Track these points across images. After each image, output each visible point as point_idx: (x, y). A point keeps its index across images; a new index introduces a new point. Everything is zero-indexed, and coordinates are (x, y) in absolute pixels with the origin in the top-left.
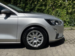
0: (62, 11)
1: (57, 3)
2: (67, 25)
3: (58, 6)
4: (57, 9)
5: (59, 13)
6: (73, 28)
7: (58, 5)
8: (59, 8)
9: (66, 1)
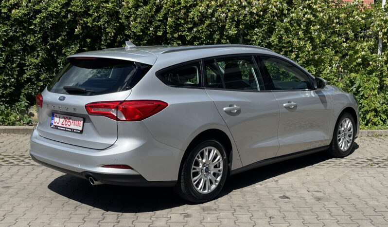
0: (368, 80)
1: (351, 56)
2: (381, 122)
3: (356, 66)
4: (353, 75)
7: (355, 63)
8: (357, 72)
9: (379, 52)
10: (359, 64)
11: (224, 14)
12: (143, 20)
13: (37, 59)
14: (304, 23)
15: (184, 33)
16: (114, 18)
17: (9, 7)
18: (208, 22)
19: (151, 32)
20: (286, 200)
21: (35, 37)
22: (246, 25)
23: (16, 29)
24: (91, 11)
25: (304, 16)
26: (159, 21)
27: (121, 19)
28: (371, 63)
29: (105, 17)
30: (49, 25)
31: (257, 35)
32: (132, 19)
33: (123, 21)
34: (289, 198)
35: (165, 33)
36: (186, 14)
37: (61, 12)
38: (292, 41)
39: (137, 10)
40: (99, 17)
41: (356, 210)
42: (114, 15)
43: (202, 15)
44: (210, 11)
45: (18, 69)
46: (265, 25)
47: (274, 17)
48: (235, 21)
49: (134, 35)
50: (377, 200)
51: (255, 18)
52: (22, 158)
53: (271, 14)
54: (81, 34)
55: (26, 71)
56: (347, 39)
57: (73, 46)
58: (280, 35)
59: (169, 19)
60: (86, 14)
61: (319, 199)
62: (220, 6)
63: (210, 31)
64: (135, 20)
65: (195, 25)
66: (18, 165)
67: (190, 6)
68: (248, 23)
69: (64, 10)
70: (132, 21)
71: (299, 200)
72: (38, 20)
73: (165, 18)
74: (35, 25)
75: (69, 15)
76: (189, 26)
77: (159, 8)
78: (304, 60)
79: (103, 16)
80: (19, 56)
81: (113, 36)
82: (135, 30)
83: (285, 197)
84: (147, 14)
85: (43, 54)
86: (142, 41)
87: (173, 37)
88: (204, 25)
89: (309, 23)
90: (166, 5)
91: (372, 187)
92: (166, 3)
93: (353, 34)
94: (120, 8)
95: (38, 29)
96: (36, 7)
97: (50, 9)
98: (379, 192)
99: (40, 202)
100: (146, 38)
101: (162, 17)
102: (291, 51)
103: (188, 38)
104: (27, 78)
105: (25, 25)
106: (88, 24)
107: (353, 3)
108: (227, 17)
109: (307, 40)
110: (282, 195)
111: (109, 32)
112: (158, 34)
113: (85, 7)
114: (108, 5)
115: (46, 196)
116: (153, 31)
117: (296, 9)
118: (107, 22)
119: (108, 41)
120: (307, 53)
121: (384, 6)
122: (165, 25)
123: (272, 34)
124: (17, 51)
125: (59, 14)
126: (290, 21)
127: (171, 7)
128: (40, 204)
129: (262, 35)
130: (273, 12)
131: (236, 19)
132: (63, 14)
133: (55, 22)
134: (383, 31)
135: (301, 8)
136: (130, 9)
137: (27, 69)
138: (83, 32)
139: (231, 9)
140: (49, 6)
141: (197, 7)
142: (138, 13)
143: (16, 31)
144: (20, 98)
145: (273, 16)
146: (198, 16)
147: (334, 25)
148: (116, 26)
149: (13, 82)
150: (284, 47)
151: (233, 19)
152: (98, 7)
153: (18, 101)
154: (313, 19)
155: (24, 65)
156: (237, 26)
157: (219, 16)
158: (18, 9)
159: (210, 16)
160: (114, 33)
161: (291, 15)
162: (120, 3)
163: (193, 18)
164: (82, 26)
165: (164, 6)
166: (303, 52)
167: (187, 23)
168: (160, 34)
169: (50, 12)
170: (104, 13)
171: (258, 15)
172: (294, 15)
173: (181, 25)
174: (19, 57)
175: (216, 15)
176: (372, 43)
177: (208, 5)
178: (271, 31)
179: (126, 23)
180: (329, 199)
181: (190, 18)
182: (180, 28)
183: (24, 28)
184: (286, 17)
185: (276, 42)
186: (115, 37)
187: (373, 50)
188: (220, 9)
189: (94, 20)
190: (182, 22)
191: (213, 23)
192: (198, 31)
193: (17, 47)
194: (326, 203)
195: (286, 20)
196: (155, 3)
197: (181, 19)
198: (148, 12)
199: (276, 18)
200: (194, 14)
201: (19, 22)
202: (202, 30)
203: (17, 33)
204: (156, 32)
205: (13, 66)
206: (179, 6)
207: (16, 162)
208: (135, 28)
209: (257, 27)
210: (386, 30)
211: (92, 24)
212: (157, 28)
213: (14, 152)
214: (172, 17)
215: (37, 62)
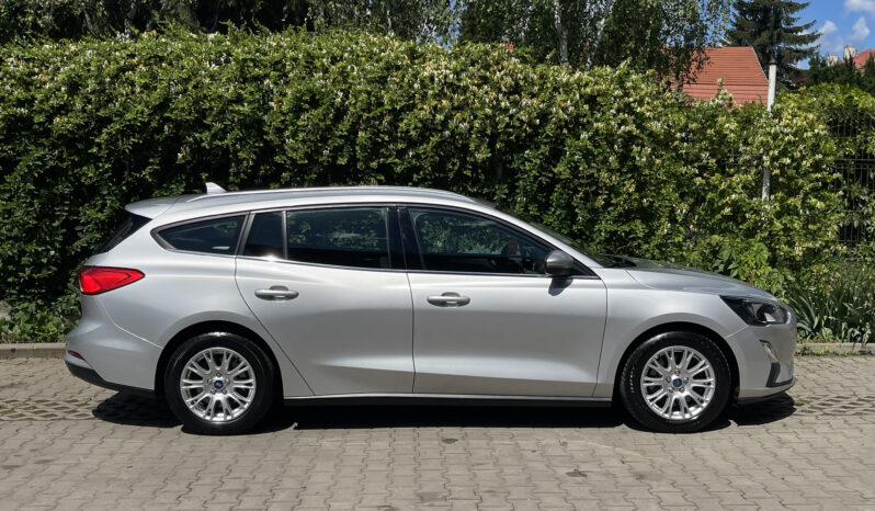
1: (711, 202)
3: (721, 221)
4: (716, 238)
5: (729, 262)
6: (809, 343)
7: (719, 216)
8: (723, 232)
9: (764, 195)
10: (727, 218)
11: (466, 124)
12: (310, 136)
13: (102, 213)
14: (620, 140)
15: (390, 160)
16: (254, 132)
17: (48, 111)
18: (435, 139)
19: (325, 158)
20: (580, 479)
21: (97, 168)
22: (507, 143)
23: (61, 152)
24: (210, 119)
25: (619, 128)
26: (341, 137)
27: (267, 134)
28: (747, 215)
29: (236, 131)
30: (126, 145)
31: (531, 162)
32: (287, 133)
33: (271, 137)
34: (585, 476)
35: (353, 159)
36: (394, 124)
37: (149, 121)
38: (596, 175)
39: (298, 118)
40: (224, 131)
41: (708, 496)
42: (253, 126)
43: (424, 125)
44: (440, 117)
45: (64, 230)
46: (545, 144)
47: (562, 130)
48: (487, 135)
49: (291, 165)
50: (750, 477)
51: (526, 131)
52: (71, 406)
53: (555, 124)
54: (188, 163)
55: (79, 234)
56: (703, 169)
57: (173, 186)
58: (574, 162)
59: (360, 133)
60: (199, 125)
61: (640, 477)
62: (459, 108)
63: (440, 156)
64: (294, 135)
65: (412, 144)
66: (64, 419)
67: (402, 109)
68: (511, 141)
69: (157, 118)
70: (288, 137)
71: (603, 478)
72: (104, 136)
73: (353, 131)
74: (99, 145)
75: (166, 127)
76: (400, 146)
77: (340, 113)
78: (620, 209)
79: (233, 129)
80: (67, 205)
81: (252, 167)
82: (294, 155)
83: (577, 473)
84: (318, 124)
85: (113, 201)
86: (308, 175)
87: (368, 167)
88: (428, 143)
89: (630, 139)
90: (355, 108)
91: (743, 452)
92: (355, 104)
93: (714, 161)
94: (265, 113)
95: (104, 153)
96: (101, 113)
97: (129, 116)
98: (756, 461)
99: (110, 489)
100: (315, 169)
101: (347, 131)
102: (596, 194)
103: (398, 169)
104: (82, 248)
105: (79, 146)
106: (203, 144)
107: (713, 101)
108: (471, 128)
109: (626, 173)
110: (572, 470)
111: (244, 159)
112: (339, 162)
113: (197, 112)
114: (242, 109)
115: (120, 477)
116: (328, 156)
117: (604, 113)
118: (241, 140)
119: (242, 175)
120: (625, 196)
121: (772, 107)
122: (353, 144)
123: (558, 162)
124: (63, 196)
125: (145, 125)
126: (593, 136)
127: (363, 110)
128: (110, 493)
129: (538, 162)
130: (560, 120)
131: (489, 132)
132: (154, 124)
133: (139, 139)
134: (771, 153)
135: (613, 111)
136: (284, 114)
137: (82, 231)
138: (193, 158)
139: (480, 113)
140: (126, 108)
141: (415, 110)
142: (300, 123)
143: (60, 158)
144: (67, 288)
145: (561, 128)
146: (416, 128)
147: (676, 143)
148: (259, 147)
149: (53, 256)
150: (581, 185)
151: (482, 132)
152: (222, 112)
153: (62, 293)
154: (636, 132)
155: (77, 222)
156: (491, 146)
157: (457, 127)
158: (66, 115)
159: (440, 128)
160: (252, 160)
161: (595, 125)
162: (264, 103)
163: (408, 131)
164: (190, 147)
165: (351, 109)
166: (618, 194)
167: (394, 140)
168: (342, 161)
169: (129, 120)
170: (233, 122)
171: (530, 124)
172: (600, 125)
173: (383, 144)
174: (66, 209)
175: (452, 124)
176: (750, 178)
177: (435, 108)
178: (556, 155)
179: (277, 142)
180: (659, 477)
181: (402, 132)
182: (383, 150)
183: (78, 152)
184: (585, 128)
185: (566, 175)
186: (255, 168)
187: (753, 191)
188: (458, 115)
189: (214, 137)
190: (386, 138)
191: (444, 141)
192: (417, 156)
193: (64, 188)
194: (654, 484)
195: (584, 135)
196: (332, 105)
197: (384, 133)
198: (320, 120)
199: (565, 131)
200: (408, 123)
201: (69, 141)
202: (424, 153)
203: (63, 161)
204: (335, 158)
205: (54, 225)
206: (379, 110)
207: (60, 414)
208: (296, 150)
209: (529, 147)
210: (776, 152)
211: (210, 144)
212: (337, 151)
213: (55, 395)
214: (365, 129)
215: (103, 218)
